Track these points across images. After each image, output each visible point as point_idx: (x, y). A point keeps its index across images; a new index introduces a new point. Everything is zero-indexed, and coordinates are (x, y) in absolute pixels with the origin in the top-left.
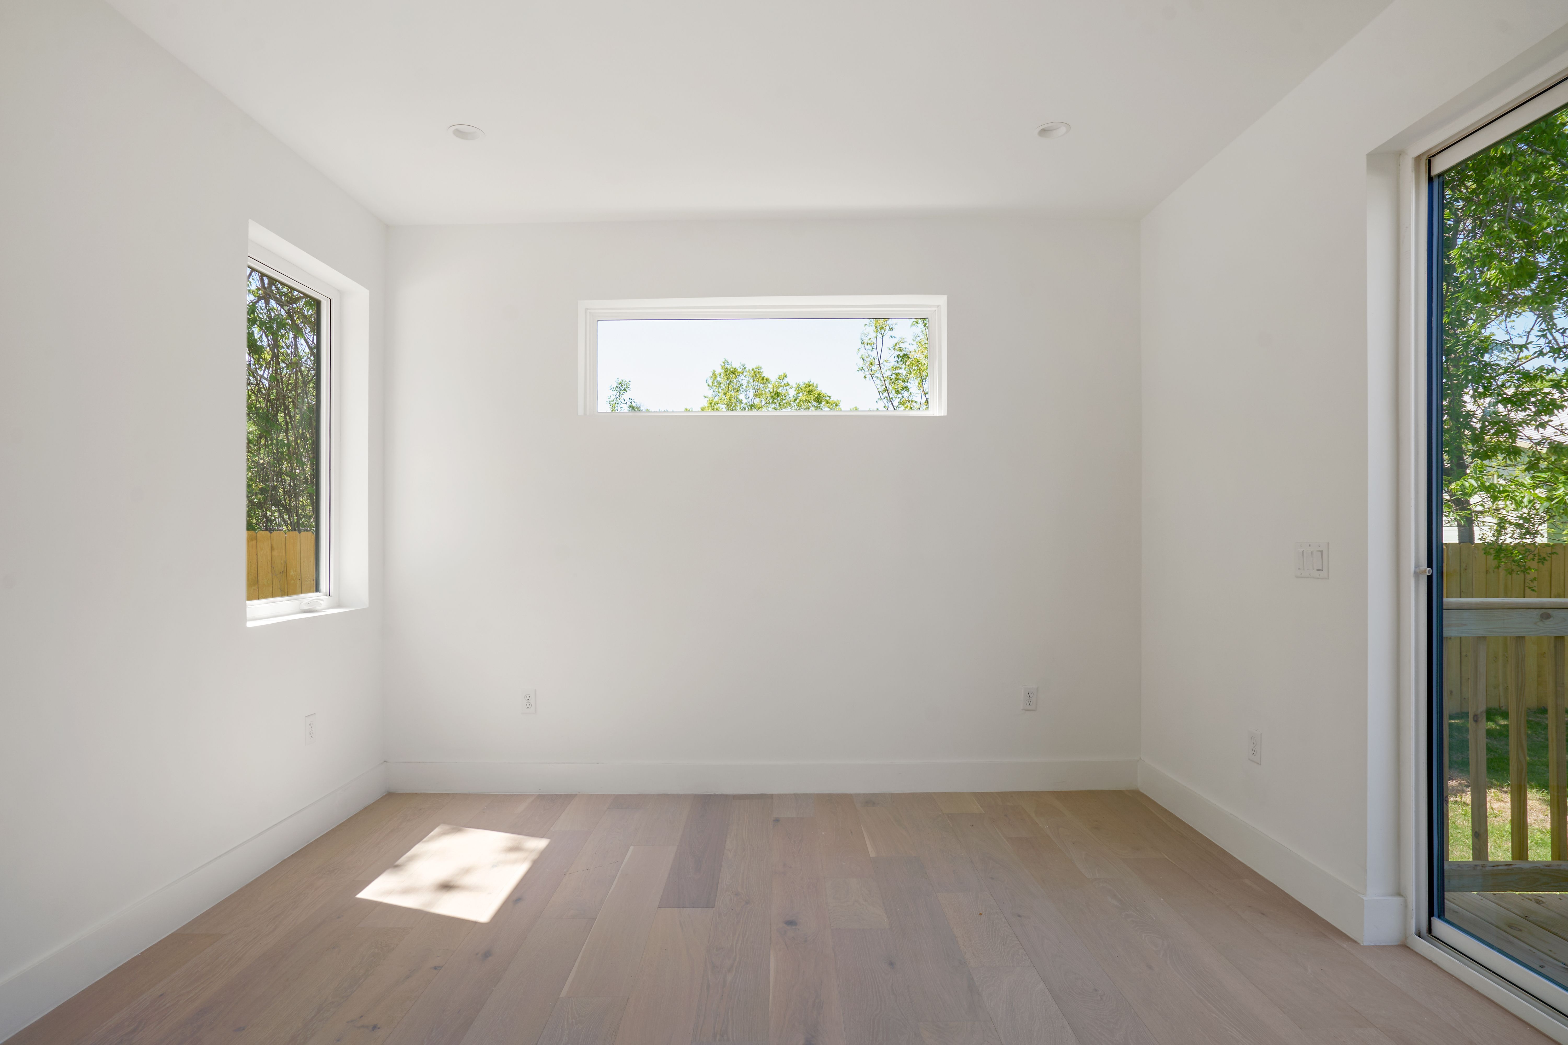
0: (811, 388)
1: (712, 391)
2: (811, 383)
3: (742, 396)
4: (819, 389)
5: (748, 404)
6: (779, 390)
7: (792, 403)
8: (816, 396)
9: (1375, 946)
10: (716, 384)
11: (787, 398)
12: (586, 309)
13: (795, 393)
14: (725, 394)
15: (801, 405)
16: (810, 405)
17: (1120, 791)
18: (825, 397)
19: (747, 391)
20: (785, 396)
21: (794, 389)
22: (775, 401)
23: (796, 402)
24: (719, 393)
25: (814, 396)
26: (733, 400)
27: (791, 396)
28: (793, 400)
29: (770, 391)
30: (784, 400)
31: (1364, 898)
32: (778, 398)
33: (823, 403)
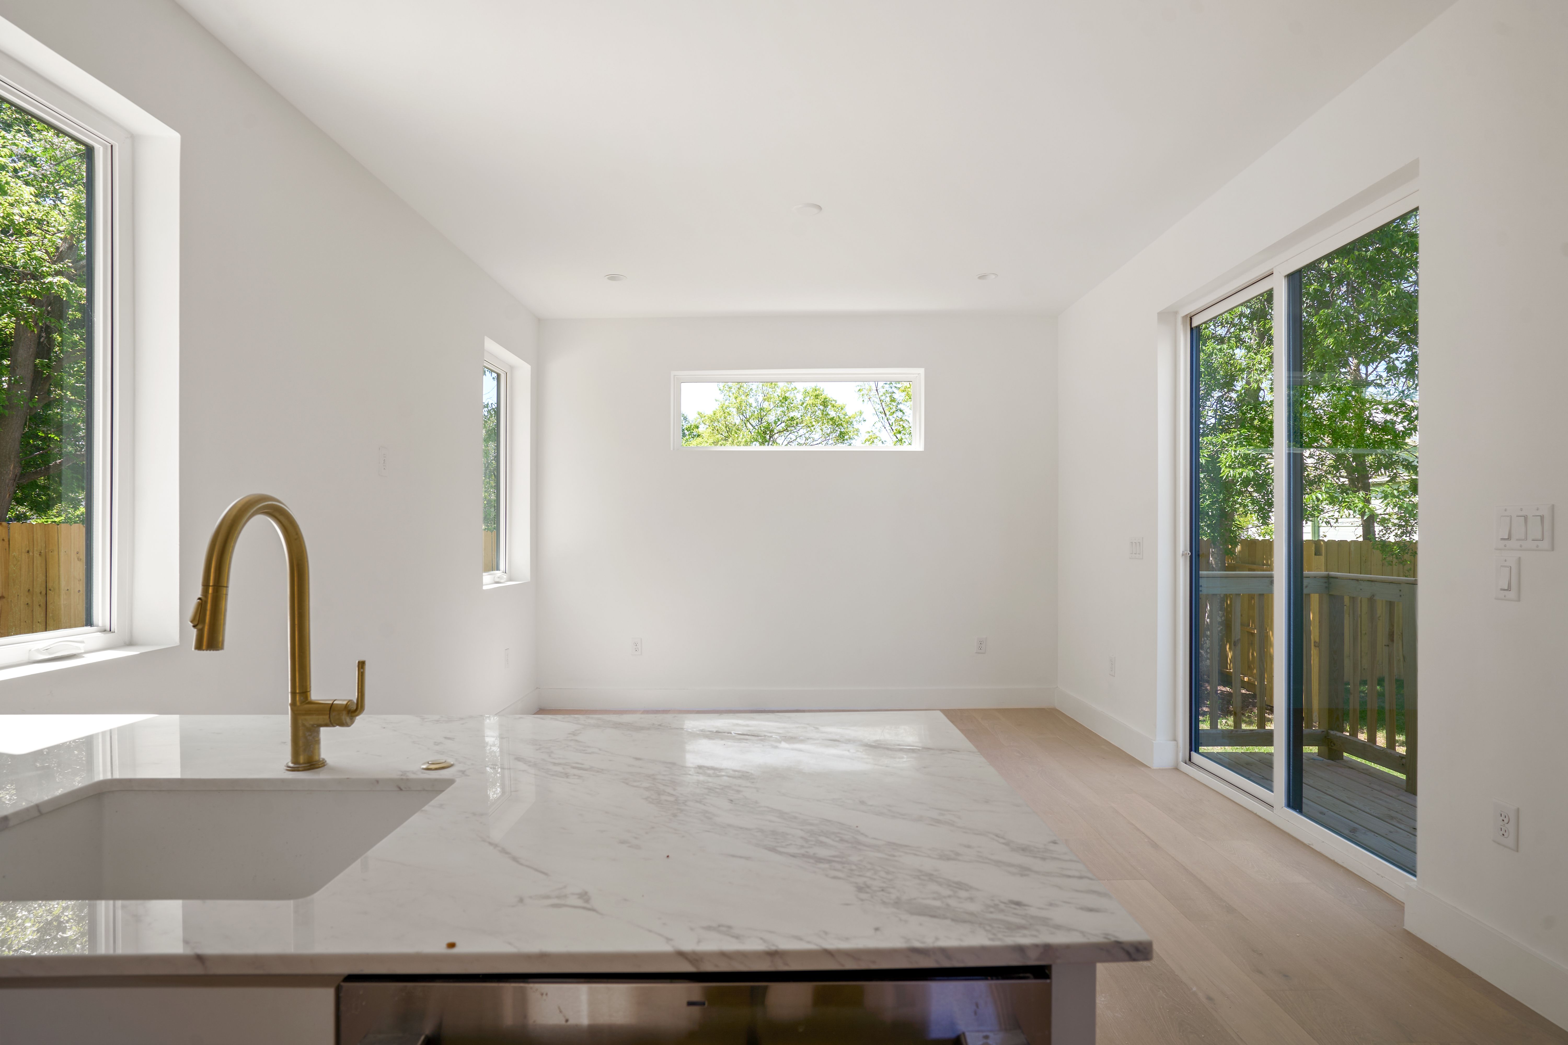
0: (817, 392)
1: (723, 394)
2: (817, 388)
3: (751, 401)
4: (825, 393)
5: (757, 407)
6: (787, 395)
7: (799, 406)
8: (823, 400)
9: (1160, 769)
10: (727, 388)
11: (795, 402)
12: (675, 376)
13: (803, 397)
14: (736, 398)
15: (808, 409)
16: (817, 408)
17: (1044, 709)
18: (831, 401)
19: (756, 395)
20: (793, 400)
21: (801, 393)
22: (783, 404)
23: (803, 406)
24: (730, 397)
25: (820, 400)
26: (744, 404)
27: (798, 400)
28: (801, 404)
29: (778, 395)
30: (792, 404)
31: (1154, 742)
32: (786, 402)
33: (829, 407)
